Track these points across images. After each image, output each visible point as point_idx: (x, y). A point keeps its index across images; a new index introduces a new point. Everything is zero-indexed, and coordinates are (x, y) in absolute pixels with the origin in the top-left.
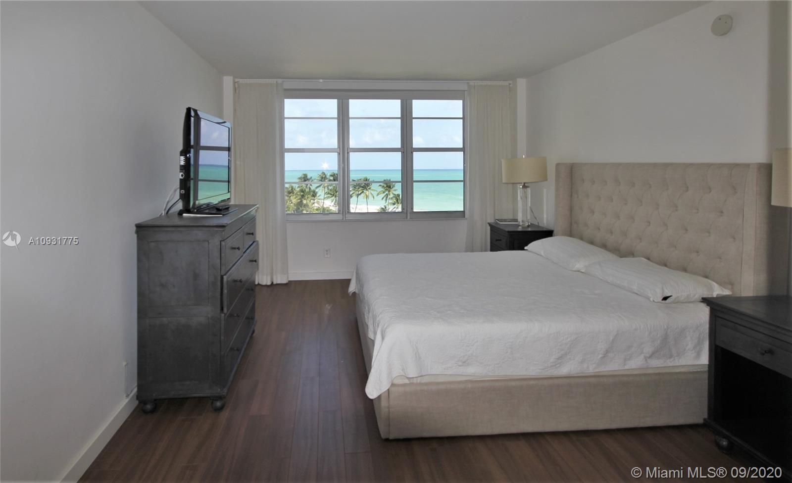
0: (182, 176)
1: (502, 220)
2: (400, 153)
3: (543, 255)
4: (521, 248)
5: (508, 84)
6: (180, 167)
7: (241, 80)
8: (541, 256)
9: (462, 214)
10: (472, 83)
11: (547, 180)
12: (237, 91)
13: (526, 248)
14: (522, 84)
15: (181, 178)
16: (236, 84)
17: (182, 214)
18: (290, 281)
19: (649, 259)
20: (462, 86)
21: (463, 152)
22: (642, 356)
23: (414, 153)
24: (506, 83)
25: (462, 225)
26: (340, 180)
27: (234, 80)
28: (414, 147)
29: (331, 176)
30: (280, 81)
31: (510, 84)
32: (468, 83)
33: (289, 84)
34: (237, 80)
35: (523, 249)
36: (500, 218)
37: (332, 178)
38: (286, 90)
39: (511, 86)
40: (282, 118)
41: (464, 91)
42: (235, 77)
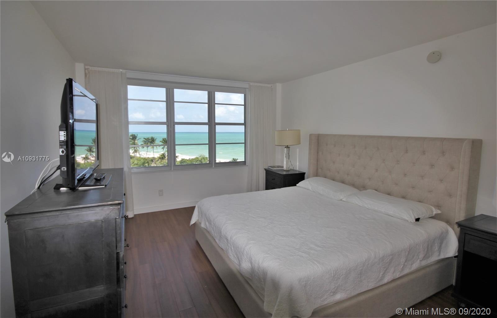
0: (63, 152)
1: (274, 166)
2: (208, 126)
3: (310, 189)
4: (294, 185)
5: (271, 86)
6: (60, 143)
7: (90, 68)
8: (310, 190)
9: (244, 163)
10: (252, 84)
11: (300, 144)
12: (87, 76)
13: (297, 185)
14: (279, 86)
15: (61, 154)
16: (86, 70)
17: (59, 189)
18: (135, 215)
19: (376, 190)
20: (245, 85)
21: (244, 126)
22: (419, 261)
23: (216, 126)
24: (269, 86)
25: (245, 169)
26: (169, 143)
27: (85, 67)
28: (216, 122)
29: (131, 136)
30: (124, 71)
31: (272, 86)
32: (249, 84)
33: (131, 74)
34: (86, 67)
35: (296, 186)
36: (272, 165)
37: (131, 137)
38: (128, 78)
39: (272, 87)
40: (126, 100)
41: (246, 88)
42: (85, 65)
